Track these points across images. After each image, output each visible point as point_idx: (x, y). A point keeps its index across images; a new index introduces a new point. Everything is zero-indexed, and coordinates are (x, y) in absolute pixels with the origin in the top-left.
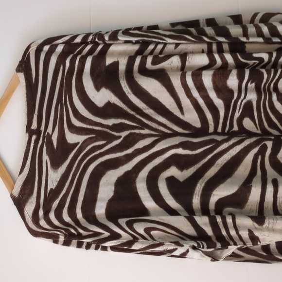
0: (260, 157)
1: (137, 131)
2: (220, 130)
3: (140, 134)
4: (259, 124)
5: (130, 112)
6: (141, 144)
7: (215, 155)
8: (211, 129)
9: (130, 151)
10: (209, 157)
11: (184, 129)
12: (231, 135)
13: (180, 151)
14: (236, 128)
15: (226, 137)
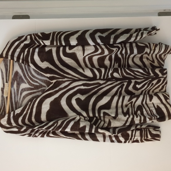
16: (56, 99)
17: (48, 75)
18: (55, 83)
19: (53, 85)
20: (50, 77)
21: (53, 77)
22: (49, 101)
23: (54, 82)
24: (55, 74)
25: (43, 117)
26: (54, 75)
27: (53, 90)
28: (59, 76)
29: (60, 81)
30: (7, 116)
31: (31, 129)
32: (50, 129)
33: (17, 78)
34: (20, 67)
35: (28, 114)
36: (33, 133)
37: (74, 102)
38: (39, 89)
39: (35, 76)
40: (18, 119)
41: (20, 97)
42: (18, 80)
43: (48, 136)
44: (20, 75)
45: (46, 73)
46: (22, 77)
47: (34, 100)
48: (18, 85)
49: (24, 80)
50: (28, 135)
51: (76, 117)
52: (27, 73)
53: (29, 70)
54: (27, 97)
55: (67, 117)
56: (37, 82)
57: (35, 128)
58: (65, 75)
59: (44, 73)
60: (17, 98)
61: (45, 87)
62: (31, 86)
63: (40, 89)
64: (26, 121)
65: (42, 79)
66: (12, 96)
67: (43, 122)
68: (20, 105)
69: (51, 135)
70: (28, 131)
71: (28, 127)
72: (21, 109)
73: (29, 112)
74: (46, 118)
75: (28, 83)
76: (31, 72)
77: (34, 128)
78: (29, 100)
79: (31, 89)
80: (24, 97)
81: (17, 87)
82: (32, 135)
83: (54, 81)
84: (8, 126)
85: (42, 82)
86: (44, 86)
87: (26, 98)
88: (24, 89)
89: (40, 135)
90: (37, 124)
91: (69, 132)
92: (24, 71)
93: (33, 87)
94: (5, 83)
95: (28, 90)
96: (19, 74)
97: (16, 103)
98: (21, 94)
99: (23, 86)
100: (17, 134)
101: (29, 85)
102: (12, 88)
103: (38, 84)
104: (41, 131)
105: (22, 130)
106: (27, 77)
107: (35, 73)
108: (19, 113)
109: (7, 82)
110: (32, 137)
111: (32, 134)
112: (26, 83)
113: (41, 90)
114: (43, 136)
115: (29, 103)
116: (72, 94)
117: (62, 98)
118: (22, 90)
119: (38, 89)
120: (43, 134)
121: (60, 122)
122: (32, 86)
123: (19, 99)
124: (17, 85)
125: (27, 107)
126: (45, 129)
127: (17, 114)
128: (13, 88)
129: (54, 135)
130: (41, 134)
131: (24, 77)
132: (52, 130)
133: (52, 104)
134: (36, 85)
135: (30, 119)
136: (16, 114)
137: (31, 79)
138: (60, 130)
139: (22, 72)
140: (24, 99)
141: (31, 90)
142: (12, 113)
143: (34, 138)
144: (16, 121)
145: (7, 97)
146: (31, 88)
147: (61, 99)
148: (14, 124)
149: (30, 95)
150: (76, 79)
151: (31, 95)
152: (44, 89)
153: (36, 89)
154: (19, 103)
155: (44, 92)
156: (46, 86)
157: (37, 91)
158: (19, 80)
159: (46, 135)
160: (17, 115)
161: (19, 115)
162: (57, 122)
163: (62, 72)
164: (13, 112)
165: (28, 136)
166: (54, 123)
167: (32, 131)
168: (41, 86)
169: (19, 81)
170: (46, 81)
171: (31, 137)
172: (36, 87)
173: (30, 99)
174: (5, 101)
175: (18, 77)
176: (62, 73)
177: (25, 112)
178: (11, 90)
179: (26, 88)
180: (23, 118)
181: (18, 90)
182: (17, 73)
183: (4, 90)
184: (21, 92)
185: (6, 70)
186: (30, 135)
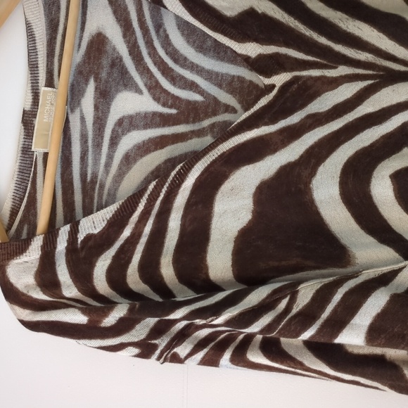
16: (286, 172)
17: (252, 49)
18: (286, 87)
19: (276, 97)
20: (261, 57)
21: (276, 56)
22: (249, 178)
23: (278, 85)
24: (287, 45)
25: (219, 262)
26: (284, 50)
27: (274, 121)
28: (307, 53)
29: (310, 78)
30: (37, 243)
31: (151, 321)
32: (255, 328)
33: (100, 66)
34: (115, 12)
35: (144, 240)
36: (162, 342)
37: (382, 190)
38: (200, 120)
39: (185, 59)
40: (92, 265)
41: (110, 157)
42: (104, 75)
43: (240, 359)
44: (114, 49)
45: (242, 37)
46: (121, 59)
47: (173, 174)
48: (104, 98)
49: (131, 78)
50: (136, 351)
51: (400, 270)
52: (149, 44)
53: (159, 26)
54: (142, 156)
55: (344, 266)
56: (192, 86)
57: (172, 317)
58: (339, 48)
59: (232, 37)
60: (96, 161)
61: (234, 111)
62: (164, 105)
63: (206, 123)
64: (133, 277)
65: (217, 74)
66: (71, 153)
67: (214, 288)
68: (105, 197)
69: (256, 357)
70: (138, 327)
71: (141, 306)
72: (109, 216)
73: (148, 229)
74: (233, 266)
75: (150, 89)
76: (167, 36)
77: (168, 314)
78: (152, 173)
79: (165, 120)
80: (129, 160)
81: (96, 108)
82: (158, 352)
83: (280, 79)
84: (39, 295)
85: (220, 86)
86: (229, 109)
87: (135, 161)
88: (131, 117)
89: (200, 355)
90: (183, 293)
91: (356, 351)
92: (133, 32)
93: (174, 111)
94: (43, 89)
95: (147, 126)
96: (108, 48)
97: (88, 187)
98: (114, 142)
99: (128, 103)
100: (82, 341)
101: (157, 99)
102: (72, 111)
103: (198, 97)
104: (204, 333)
105: (110, 320)
106: (148, 61)
107: (188, 42)
108: (96, 232)
109: (50, 83)
110: (158, 359)
111: (155, 347)
112: (140, 92)
113: (213, 126)
114: (211, 361)
115: (151, 187)
116: (372, 145)
117: (321, 169)
118: (120, 122)
119: (197, 119)
120: (213, 350)
121: (306, 294)
122: (171, 107)
123: (105, 166)
124: (96, 99)
125: (141, 207)
126: (227, 323)
127: (89, 237)
128: (77, 112)
129: (272, 360)
130: (206, 350)
131: (133, 59)
132: (261, 332)
133: (265, 193)
134: (189, 102)
135: (150, 269)
136: (81, 237)
137: (166, 71)
138: (307, 335)
139: (124, 36)
140: (129, 168)
141: (164, 126)
142: (64, 232)
143: (167, 364)
144: (82, 276)
145: (46, 155)
146: (161, 115)
147: (313, 173)
148: (70, 290)
149: (156, 149)
150: (399, 72)
151: (162, 147)
152: (225, 122)
153: (187, 122)
154: (102, 187)
155: (225, 132)
156: (238, 106)
157: (193, 132)
158: (109, 74)
159: (227, 356)
160: (91, 243)
161: (99, 243)
162: (292, 290)
163: (322, 33)
164: (68, 227)
165: (138, 356)
166: (275, 292)
167: (157, 331)
168: (214, 106)
169: (107, 82)
170: (236, 84)
171: (152, 362)
172: (190, 112)
173: (158, 169)
174: (35, 173)
175: (105, 62)
176: (323, 40)
177: (127, 232)
178: (67, 121)
179: (138, 114)
180: (116, 258)
181: (100, 122)
182: (99, 42)
183: (37, 122)
184: (113, 131)
185: (52, 26)
186: (146, 350)
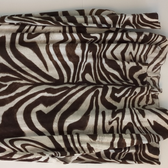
0: (95, 98)
1: (18, 81)
2: (71, 81)
3: (19, 83)
4: (95, 78)
5: (13, 69)
6: (20, 90)
7: (68, 96)
8: (66, 80)
9: (13, 94)
10: (64, 98)
11: (48, 80)
12: (78, 84)
13: (46, 94)
14: (81, 80)
15: (74, 85)
26: (9, 75)
58: (23, 75)
116: (32, 103)
147: (17, 110)
150: (38, 83)
176: (18, 72)
